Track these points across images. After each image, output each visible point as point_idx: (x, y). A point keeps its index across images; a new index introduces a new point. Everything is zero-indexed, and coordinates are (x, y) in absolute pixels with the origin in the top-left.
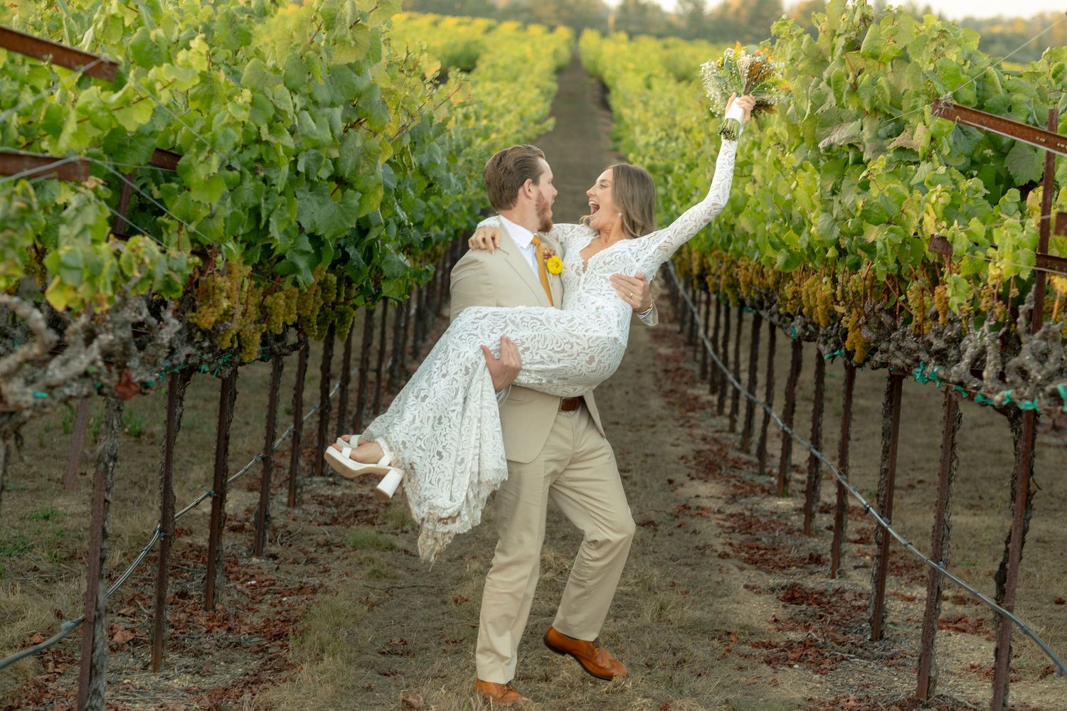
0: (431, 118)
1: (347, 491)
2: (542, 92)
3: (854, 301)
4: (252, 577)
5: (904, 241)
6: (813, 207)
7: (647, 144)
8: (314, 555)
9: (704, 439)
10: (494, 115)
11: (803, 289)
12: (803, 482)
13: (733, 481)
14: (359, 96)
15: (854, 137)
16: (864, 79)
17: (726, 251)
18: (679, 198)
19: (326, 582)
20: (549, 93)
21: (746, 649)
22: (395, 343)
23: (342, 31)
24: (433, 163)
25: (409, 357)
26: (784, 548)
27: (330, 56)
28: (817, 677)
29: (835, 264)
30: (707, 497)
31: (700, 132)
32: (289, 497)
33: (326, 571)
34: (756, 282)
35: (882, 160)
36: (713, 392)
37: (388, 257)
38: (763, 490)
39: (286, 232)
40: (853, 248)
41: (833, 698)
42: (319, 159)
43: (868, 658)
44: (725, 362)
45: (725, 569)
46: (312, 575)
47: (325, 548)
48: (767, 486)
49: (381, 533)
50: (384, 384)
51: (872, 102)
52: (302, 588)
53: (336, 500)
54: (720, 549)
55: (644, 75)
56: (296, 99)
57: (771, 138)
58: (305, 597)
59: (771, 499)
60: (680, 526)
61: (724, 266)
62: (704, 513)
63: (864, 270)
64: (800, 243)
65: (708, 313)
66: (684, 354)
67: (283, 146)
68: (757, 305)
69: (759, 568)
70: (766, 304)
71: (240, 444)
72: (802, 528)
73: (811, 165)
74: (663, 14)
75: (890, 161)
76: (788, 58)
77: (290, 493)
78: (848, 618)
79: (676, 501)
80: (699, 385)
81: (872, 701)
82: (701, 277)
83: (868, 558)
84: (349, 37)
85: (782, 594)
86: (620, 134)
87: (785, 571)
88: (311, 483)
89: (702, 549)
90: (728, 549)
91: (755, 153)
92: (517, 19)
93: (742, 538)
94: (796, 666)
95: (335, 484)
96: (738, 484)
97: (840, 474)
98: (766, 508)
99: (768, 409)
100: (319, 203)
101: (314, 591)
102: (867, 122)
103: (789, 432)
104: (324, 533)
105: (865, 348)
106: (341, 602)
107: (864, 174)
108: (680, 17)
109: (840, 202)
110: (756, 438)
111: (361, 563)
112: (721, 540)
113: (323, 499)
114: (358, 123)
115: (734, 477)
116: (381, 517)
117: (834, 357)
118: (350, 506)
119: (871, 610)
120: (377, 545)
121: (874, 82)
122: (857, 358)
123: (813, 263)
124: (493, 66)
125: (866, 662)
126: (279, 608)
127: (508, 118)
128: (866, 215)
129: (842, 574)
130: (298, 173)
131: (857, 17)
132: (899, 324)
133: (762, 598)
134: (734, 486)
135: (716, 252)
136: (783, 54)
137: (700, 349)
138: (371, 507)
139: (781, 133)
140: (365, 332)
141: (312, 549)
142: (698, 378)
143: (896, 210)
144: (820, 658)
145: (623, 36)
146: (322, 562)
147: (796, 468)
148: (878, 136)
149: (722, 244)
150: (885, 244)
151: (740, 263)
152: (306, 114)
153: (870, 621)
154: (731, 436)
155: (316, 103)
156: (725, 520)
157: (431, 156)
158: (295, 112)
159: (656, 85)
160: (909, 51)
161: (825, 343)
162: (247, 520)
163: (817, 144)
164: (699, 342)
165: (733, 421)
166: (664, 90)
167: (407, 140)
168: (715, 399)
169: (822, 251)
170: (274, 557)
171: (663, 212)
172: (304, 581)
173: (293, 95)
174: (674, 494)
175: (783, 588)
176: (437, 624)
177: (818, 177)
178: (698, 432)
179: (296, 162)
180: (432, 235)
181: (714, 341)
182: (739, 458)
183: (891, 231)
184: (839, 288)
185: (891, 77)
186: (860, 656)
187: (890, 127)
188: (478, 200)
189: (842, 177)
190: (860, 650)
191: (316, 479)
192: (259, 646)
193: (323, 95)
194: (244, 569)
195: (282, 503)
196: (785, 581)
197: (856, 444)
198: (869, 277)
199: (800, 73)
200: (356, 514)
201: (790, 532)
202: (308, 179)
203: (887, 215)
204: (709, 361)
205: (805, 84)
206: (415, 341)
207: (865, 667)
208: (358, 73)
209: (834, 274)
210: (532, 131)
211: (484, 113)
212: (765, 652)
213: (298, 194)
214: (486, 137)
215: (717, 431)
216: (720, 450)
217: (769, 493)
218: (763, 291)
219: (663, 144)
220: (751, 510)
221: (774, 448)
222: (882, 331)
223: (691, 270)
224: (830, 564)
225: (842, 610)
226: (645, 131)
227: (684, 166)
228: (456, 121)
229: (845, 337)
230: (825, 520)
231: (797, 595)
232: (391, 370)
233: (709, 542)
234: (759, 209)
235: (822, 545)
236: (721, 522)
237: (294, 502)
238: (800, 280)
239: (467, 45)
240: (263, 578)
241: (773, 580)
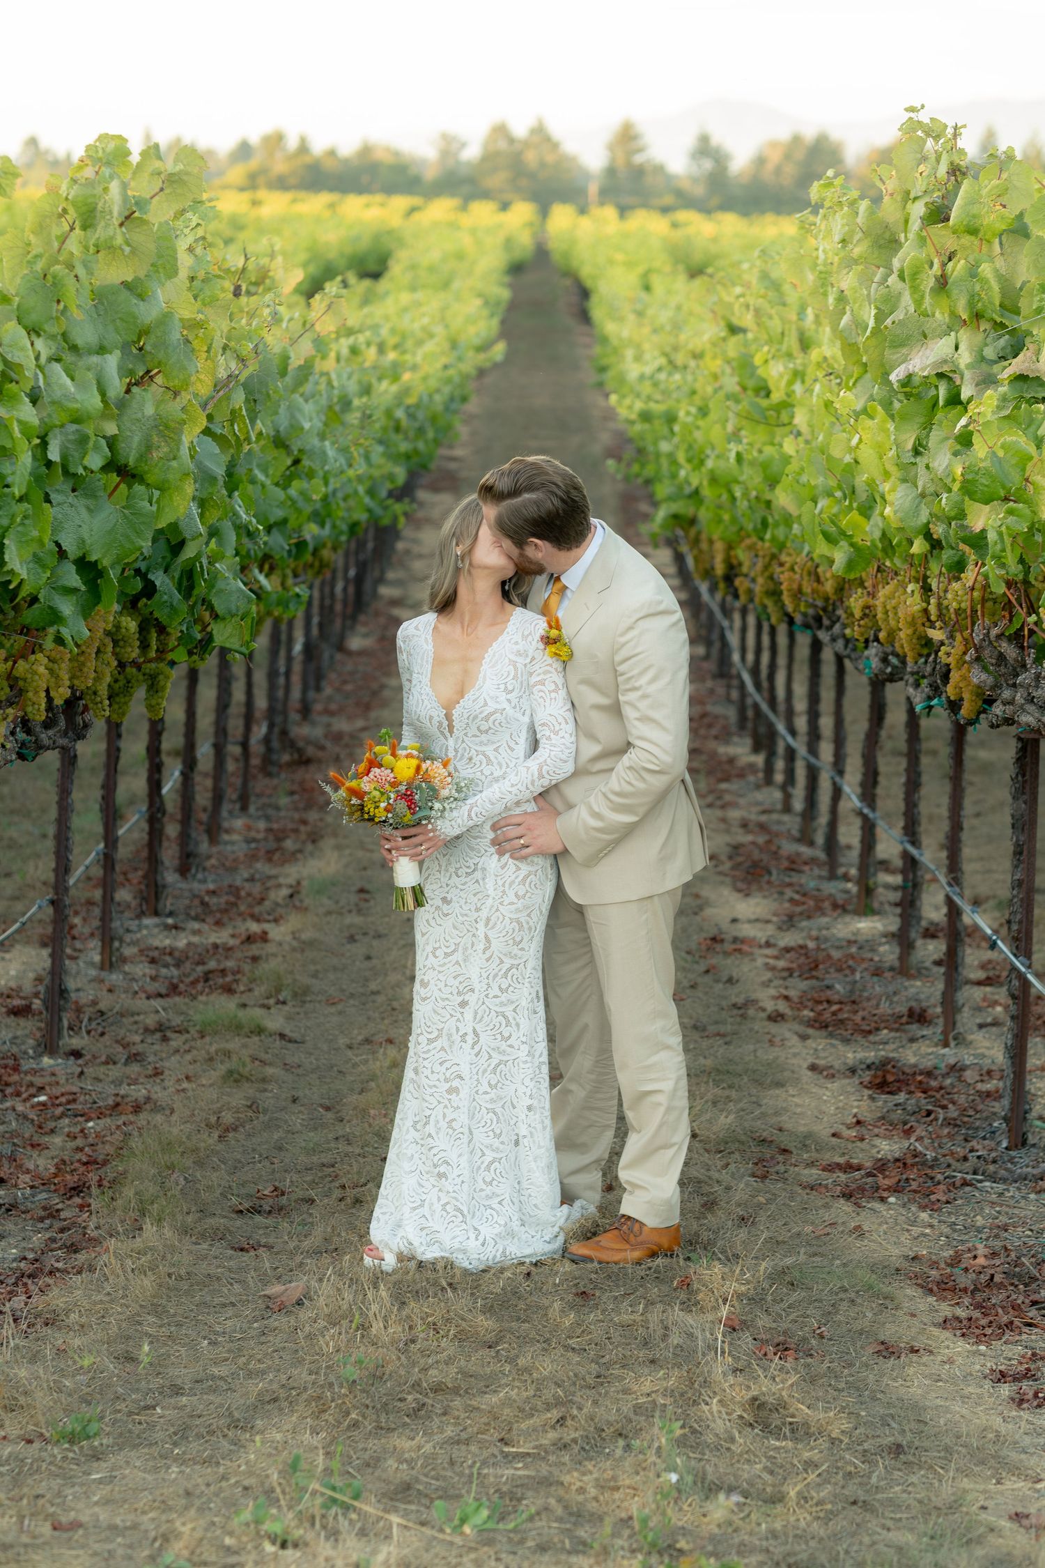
0: (285, 359)
1: (195, 939)
2: (486, 303)
3: (957, 623)
4: (41, 1089)
5: (1031, 528)
6: (887, 475)
7: (642, 377)
8: (140, 1048)
9: (744, 825)
10: (409, 344)
11: (878, 603)
12: (896, 888)
13: (789, 893)
14: (144, 332)
15: (945, 361)
16: (957, 268)
17: (762, 539)
18: (689, 460)
19: (158, 1094)
20: (498, 304)
21: (813, 1174)
22: (271, 697)
23: (108, 229)
24: (296, 427)
25: (294, 716)
26: (868, 999)
27: (90, 273)
28: (924, 1216)
29: (927, 561)
30: (750, 921)
31: (714, 357)
32: (102, 954)
33: (157, 1073)
34: (807, 589)
35: (990, 398)
36: (756, 749)
37: (220, 585)
38: (835, 906)
39: (37, 559)
40: (952, 540)
41: (951, 1252)
42: (83, 440)
43: (1004, 1180)
44: (772, 702)
45: (777, 1040)
46: (135, 1082)
47: (158, 1035)
48: (840, 898)
49: (244, 1006)
50: (255, 761)
51: (971, 304)
52: (117, 1105)
53: (177, 954)
54: (770, 1006)
55: (640, 269)
56: (40, 344)
57: (819, 365)
58: (124, 1118)
59: (848, 918)
60: (707, 972)
61: (760, 566)
62: (745, 948)
63: (969, 576)
64: (869, 532)
65: (744, 630)
66: (712, 692)
67: (19, 421)
68: (812, 622)
69: (831, 1035)
70: (826, 622)
71: (31, 870)
72: (897, 964)
73: (879, 408)
74: (669, 178)
75: (1004, 399)
76: (837, 238)
77: (103, 947)
78: (971, 1112)
79: (701, 929)
80: (736, 739)
81: (1013, 1255)
82: (729, 578)
83: (999, 1009)
84: (119, 240)
85: (867, 1077)
86: (604, 362)
87: (871, 1038)
88: (140, 927)
89: (742, 1009)
90: (782, 1007)
91: (798, 388)
92: (453, 195)
93: (804, 985)
94: (892, 1200)
95: (176, 927)
96: (797, 897)
97: (950, 885)
98: (841, 935)
99: (837, 779)
100: (88, 509)
101: (137, 1109)
102: (964, 336)
103: (871, 815)
104: (154, 1011)
105: (978, 695)
106: (176, 1129)
107: (963, 421)
108: (695, 180)
109: (927, 467)
110: (823, 819)
111: (211, 1059)
112: (773, 992)
113: (156, 954)
114: (148, 376)
115: (790, 885)
116: (245, 979)
117: (930, 708)
118: (198, 963)
119: (1006, 1102)
120: (237, 1028)
121: (973, 273)
122: (965, 711)
123: (892, 561)
124: (413, 267)
125: (1001, 1187)
126: (80, 1142)
127: (430, 347)
128: (970, 489)
129: (960, 1040)
130: (49, 464)
131: (943, 169)
132: (1029, 661)
133: (835, 1085)
134: (791, 900)
135: (748, 542)
136: (829, 232)
137: (735, 682)
138: (230, 964)
139: (833, 358)
140: (219, 687)
141: (137, 1038)
142: (734, 729)
143: (1016, 479)
144: (930, 1183)
145: (610, 212)
146: (152, 1058)
147: (884, 865)
148: (983, 359)
149: (755, 529)
150: (1000, 534)
151: (784, 558)
152: (57, 367)
153: (1005, 1119)
154: (786, 818)
155: (74, 348)
156: (776, 958)
157: (293, 417)
158: (38, 366)
159: (658, 283)
160: (1027, 219)
161: (917, 685)
162: (36, 995)
163: (886, 374)
164: (734, 671)
165: (787, 798)
166: (669, 292)
167: (239, 399)
168: (759, 759)
169: (905, 543)
170: (77, 1054)
171: (667, 482)
172: (122, 1092)
173: (34, 337)
174: (698, 918)
175: (869, 1067)
176: (326, 1158)
177: (891, 426)
178: (735, 814)
179: (44, 444)
180: (308, 537)
181: (755, 672)
182: (798, 854)
183: (1010, 512)
184: (933, 601)
185: (1000, 263)
186: (994, 1178)
187: (1002, 342)
188: (383, 476)
189: (928, 426)
190: (992, 1168)
191: (147, 921)
192: (45, 1208)
193: (85, 335)
194: (29, 1078)
195: (92, 964)
196: (871, 1055)
197: (976, 822)
198: (978, 586)
199: (856, 262)
200: (207, 977)
201: (877, 972)
202: (66, 472)
203: (1004, 487)
204: (749, 701)
205: (866, 280)
206: (305, 690)
207: (1001, 1195)
208: (141, 297)
209: (925, 578)
210: (469, 365)
211: (392, 341)
212: (843, 1177)
213: (53, 496)
214: (396, 378)
215: (764, 812)
216: (769, 842)
217: (845, 910)
218: (820, 603)
219: (662, 376)
220: (817, 939)
221: (850, 834)
222: (1003, 670)
223: (713, 568)
224: (941, 1021)
225: (962, 1099)
226: (638, 358)
227: (693, 410)
228: (338, 360)
229: (946, 677)
230: (932, 950)
231: (890, 1078)
232: (267, 740)
233: (753, 996)
234: (804, 479)
235: (928, 991)
236: (771, 961)
237: (110, 962)
238: (874, 587)
239: (377, 237)
240: (56, 1091)
241: (853, 1054)
